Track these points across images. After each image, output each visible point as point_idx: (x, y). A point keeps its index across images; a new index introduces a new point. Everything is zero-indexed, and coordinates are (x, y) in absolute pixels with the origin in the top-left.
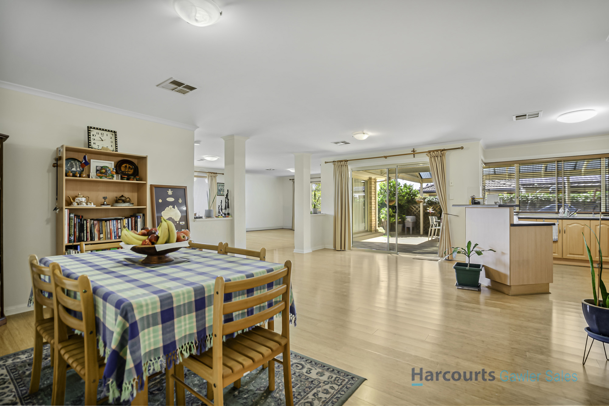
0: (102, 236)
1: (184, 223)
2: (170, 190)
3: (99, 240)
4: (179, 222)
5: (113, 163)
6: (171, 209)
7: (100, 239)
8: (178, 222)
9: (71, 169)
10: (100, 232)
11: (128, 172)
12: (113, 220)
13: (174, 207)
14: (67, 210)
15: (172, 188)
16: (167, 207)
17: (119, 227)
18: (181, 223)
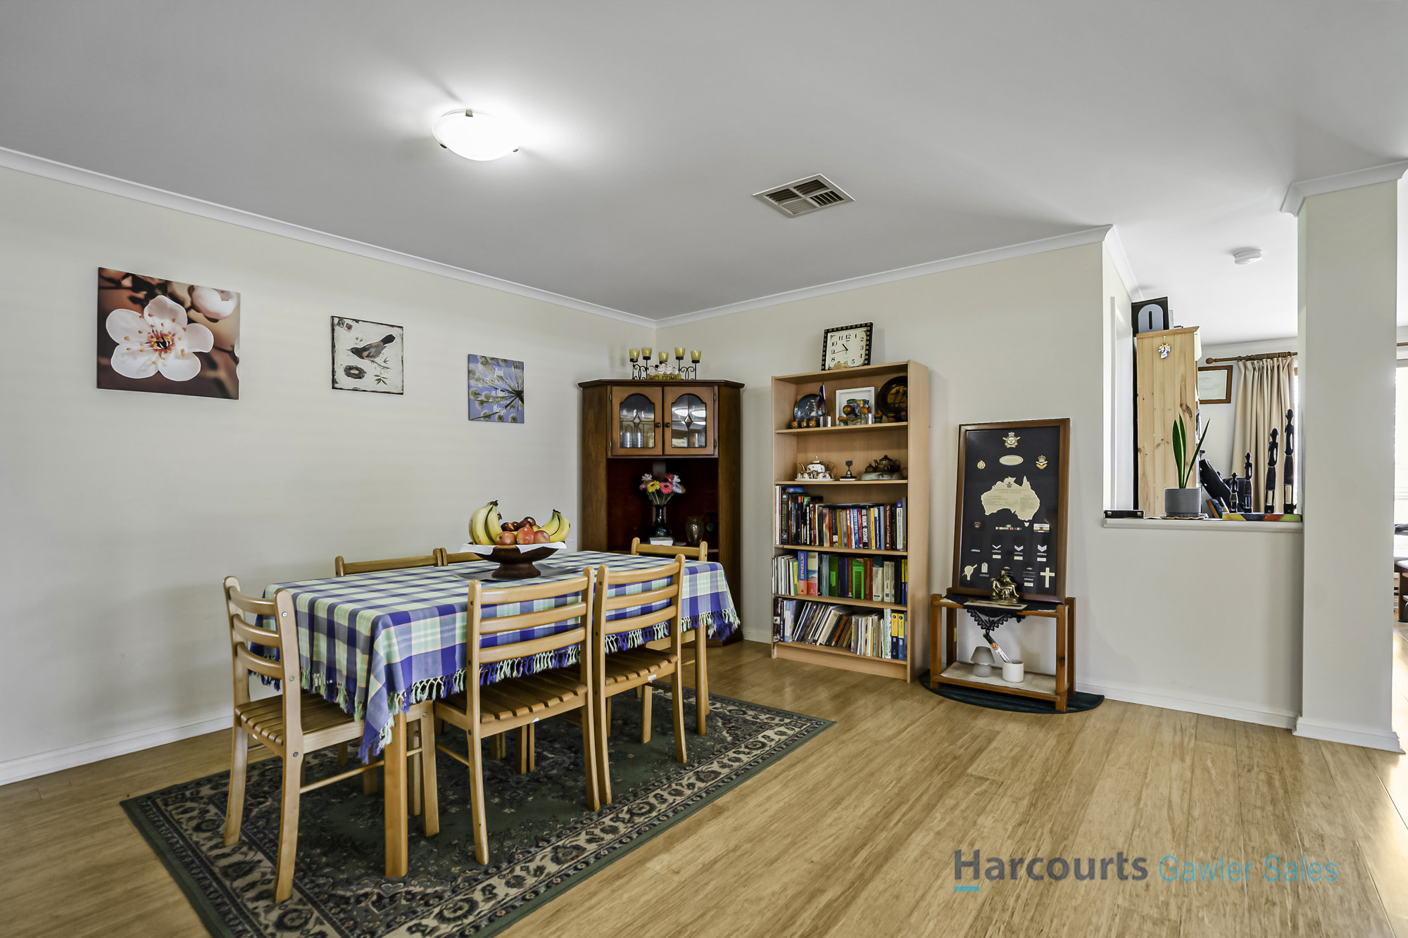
0: (835, 538)
1: (1046, 527)
2: (1012, 434)
3: (830, 546)
4: (1032, 522)
5: (872, 389)
6: (1009, 485)
7: (832, 543)
8: (1027, 524)
9: (810, 413)
10: (833, 530)
11: (900, 403)
12: (854, 507)
13: (1019, 482)
14: (778, 487)
15: (1020, 428)
16: (1000, 482)
17: (865, 524)
18: (1037, 527)
